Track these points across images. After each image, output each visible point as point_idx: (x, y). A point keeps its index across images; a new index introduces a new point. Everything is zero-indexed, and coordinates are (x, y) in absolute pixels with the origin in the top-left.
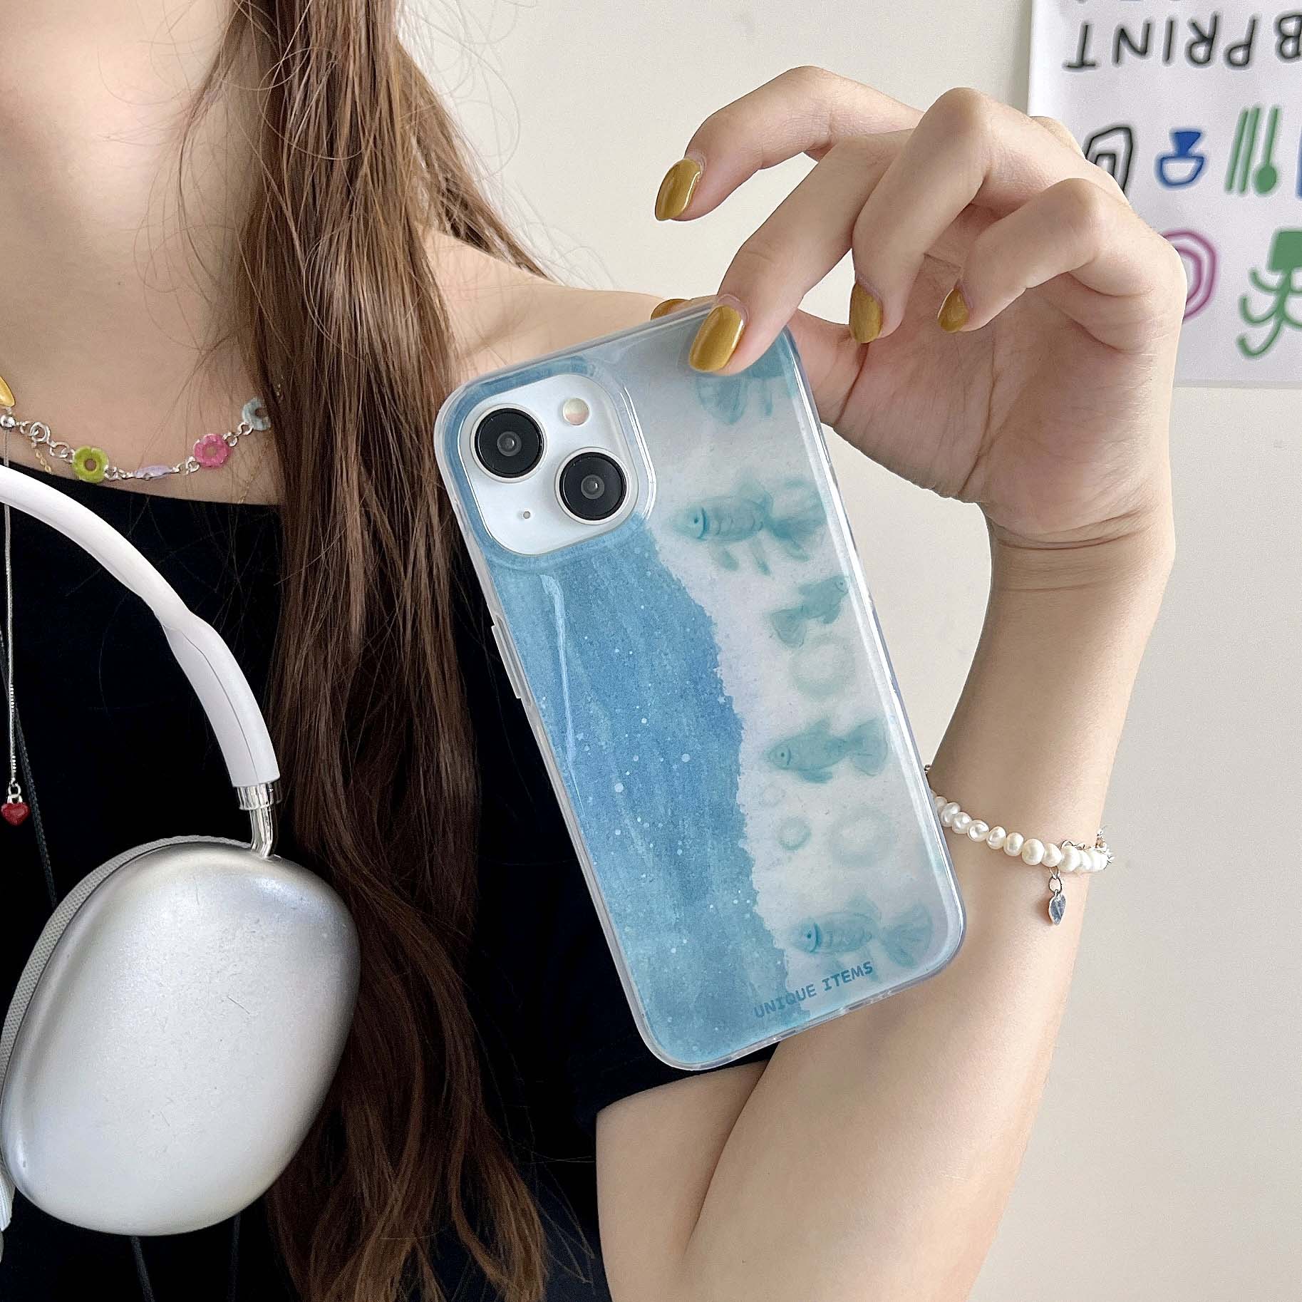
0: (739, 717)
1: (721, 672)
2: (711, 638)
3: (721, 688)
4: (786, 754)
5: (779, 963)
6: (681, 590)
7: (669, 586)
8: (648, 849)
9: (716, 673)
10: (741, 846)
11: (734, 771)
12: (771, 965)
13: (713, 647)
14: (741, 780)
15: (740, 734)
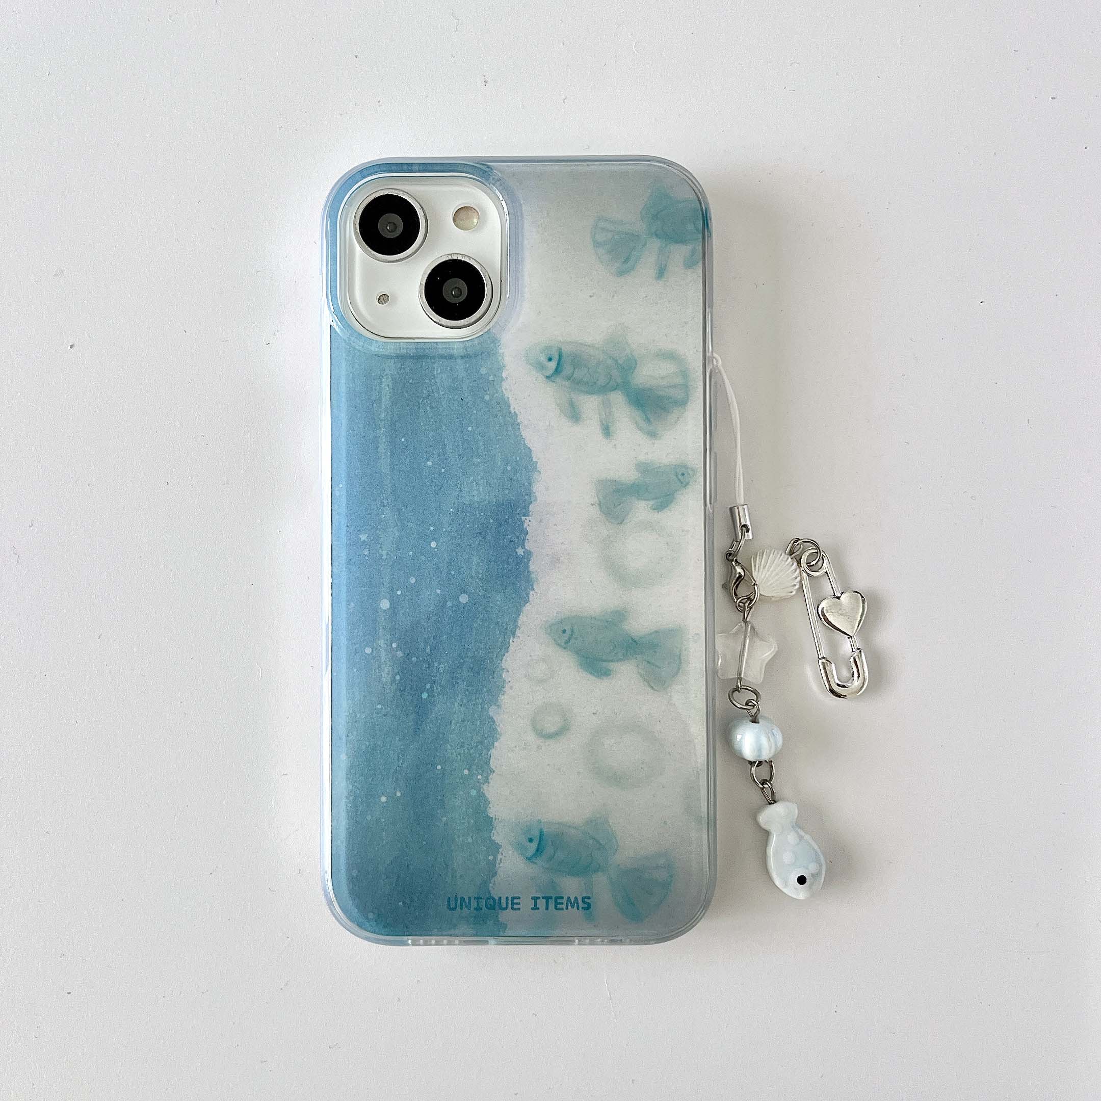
0: (533, 576)
1: (530, 523)
2: (530, 484)
3: (524, 540)
4: (568, 632)
5: (491, 858)
6: (516, 425)
7: (504, 417)
8: (394, 680)
9: (523, 523)
10: (491, 714)
11: (509, 631)
12: (482, 857)
13: (529, 494)
14: (514, 644)
15: (528, 594)
